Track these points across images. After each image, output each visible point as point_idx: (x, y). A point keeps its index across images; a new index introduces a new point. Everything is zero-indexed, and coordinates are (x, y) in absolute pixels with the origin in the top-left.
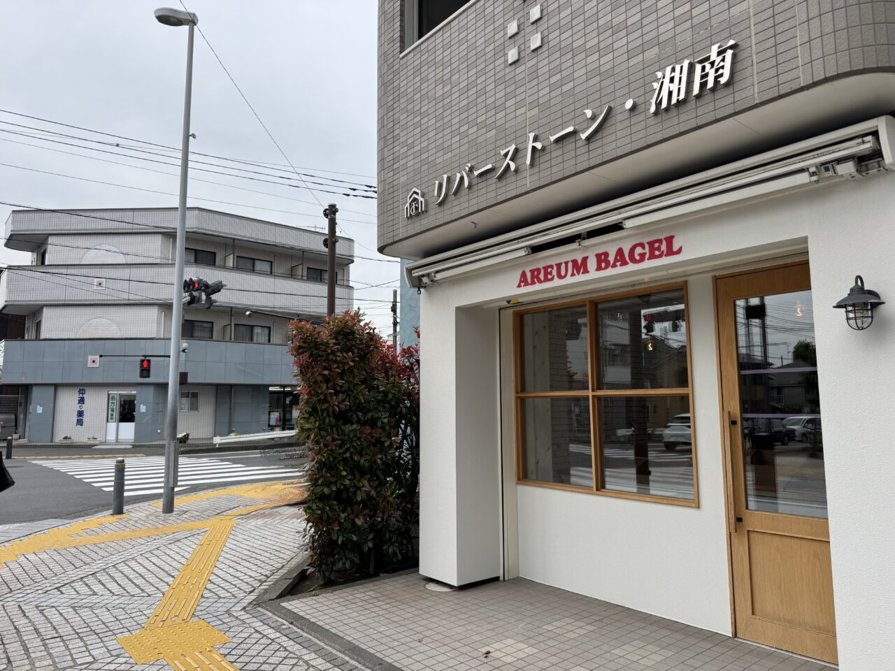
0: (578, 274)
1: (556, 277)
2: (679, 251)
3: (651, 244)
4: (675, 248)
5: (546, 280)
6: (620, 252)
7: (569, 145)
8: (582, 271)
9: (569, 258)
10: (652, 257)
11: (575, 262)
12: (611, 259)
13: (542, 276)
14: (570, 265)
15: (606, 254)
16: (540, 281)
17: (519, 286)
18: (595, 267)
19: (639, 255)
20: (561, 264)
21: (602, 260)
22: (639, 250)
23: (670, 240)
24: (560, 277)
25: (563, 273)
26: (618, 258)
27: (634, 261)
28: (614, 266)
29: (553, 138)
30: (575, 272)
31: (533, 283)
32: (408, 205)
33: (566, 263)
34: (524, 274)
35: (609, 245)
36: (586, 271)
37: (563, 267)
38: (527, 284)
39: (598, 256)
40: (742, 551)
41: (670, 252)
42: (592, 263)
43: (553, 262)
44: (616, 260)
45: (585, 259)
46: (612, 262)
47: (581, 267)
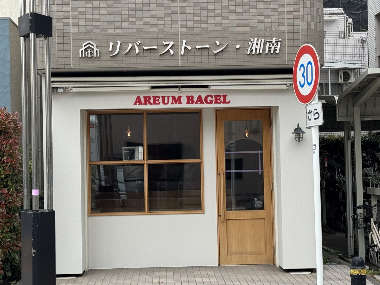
0: (176, 103)
1: (161, 103)
2: (229, 102)
3: (216, 97)
4: (227, 101)
5: (155, 103)
6: (200, 97)
7: (205, 53)
8: (178, 102)
9: (171, 95)
10: (216, 102)
11: (173, 98)
12: (195, 99)
13: (152, 101)
14: (171, 99)
15: (192, 97)
16: (150, 103)
17: (135, 104)
18: (186, 102)
19: (210, 100)
20: (165, 97)
21: (190, 99)
22: (209, 99)
23: (225, 97)
24: (164, 102)
25: (166, 101)
26: (199, 100)
27: (207, 102)
28: (197, 103)
29: (198, 47)
30: (174, 102)
31: (145, 103)
32: (83, 49)
33: (168, 97)
34: (138, 98)
35: (195, 94)
36: (180, 103)
37: (166, 99)
38: (140, 103)
39: (188, 97)
40: (224, 229)
41: (225, 102)
42: (184, 100)
43: (160, 95)
44: (197, 101)
45: (180, 98)
46: (195, 101)
47: (178, 100)
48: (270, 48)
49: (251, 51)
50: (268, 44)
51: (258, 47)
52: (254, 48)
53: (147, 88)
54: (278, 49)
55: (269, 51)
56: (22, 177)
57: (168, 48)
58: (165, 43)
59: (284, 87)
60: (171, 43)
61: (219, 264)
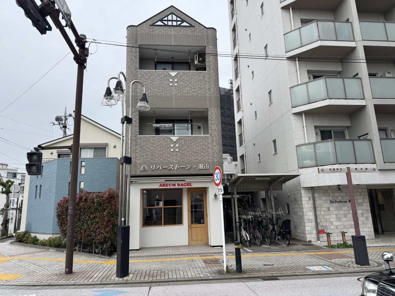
2: (192, 186)
3: (187, 184)
4: (191, 185)
5: (166, 186)
6: (182, 184)
7: (184, 169)
9: (172, 183)
10: (187, 186)
11: (173, 184)
12: (180, 185)
13: (165, 185)
15: (179, 184)
16: (165, 186)
17: (160, 186)
21: (178, 185)
22: (185, 184)
23: (190, 184)
24: (169, 186)
27: (184, 186)
28: (181, 186)
29: (181, 167)
31: (163, 186)
32: (142, 168)
33: (171, 184)
34: (161, 184)
35: (180, 183)
36: (175, 186)
37: (170, 185)
38: (161, 186)
39: (178, 184)
40: (190, 231)
41: (190, 185)
42: (176, 185)
43: (168, 183)
45: (175, 184)
47: (174, 185)
48: (205, 167)
49: (199, 168)
50: (205, 166)
51: (201, 167)
52: (200, 167)
53: (164, 181)
54: (208, 168)
55: (205, 168)
56: (118, 214)
57: (171, 167)
58: (170, 166)
59: (210, 180)
60: (172, 166)
61: (189, 244)
